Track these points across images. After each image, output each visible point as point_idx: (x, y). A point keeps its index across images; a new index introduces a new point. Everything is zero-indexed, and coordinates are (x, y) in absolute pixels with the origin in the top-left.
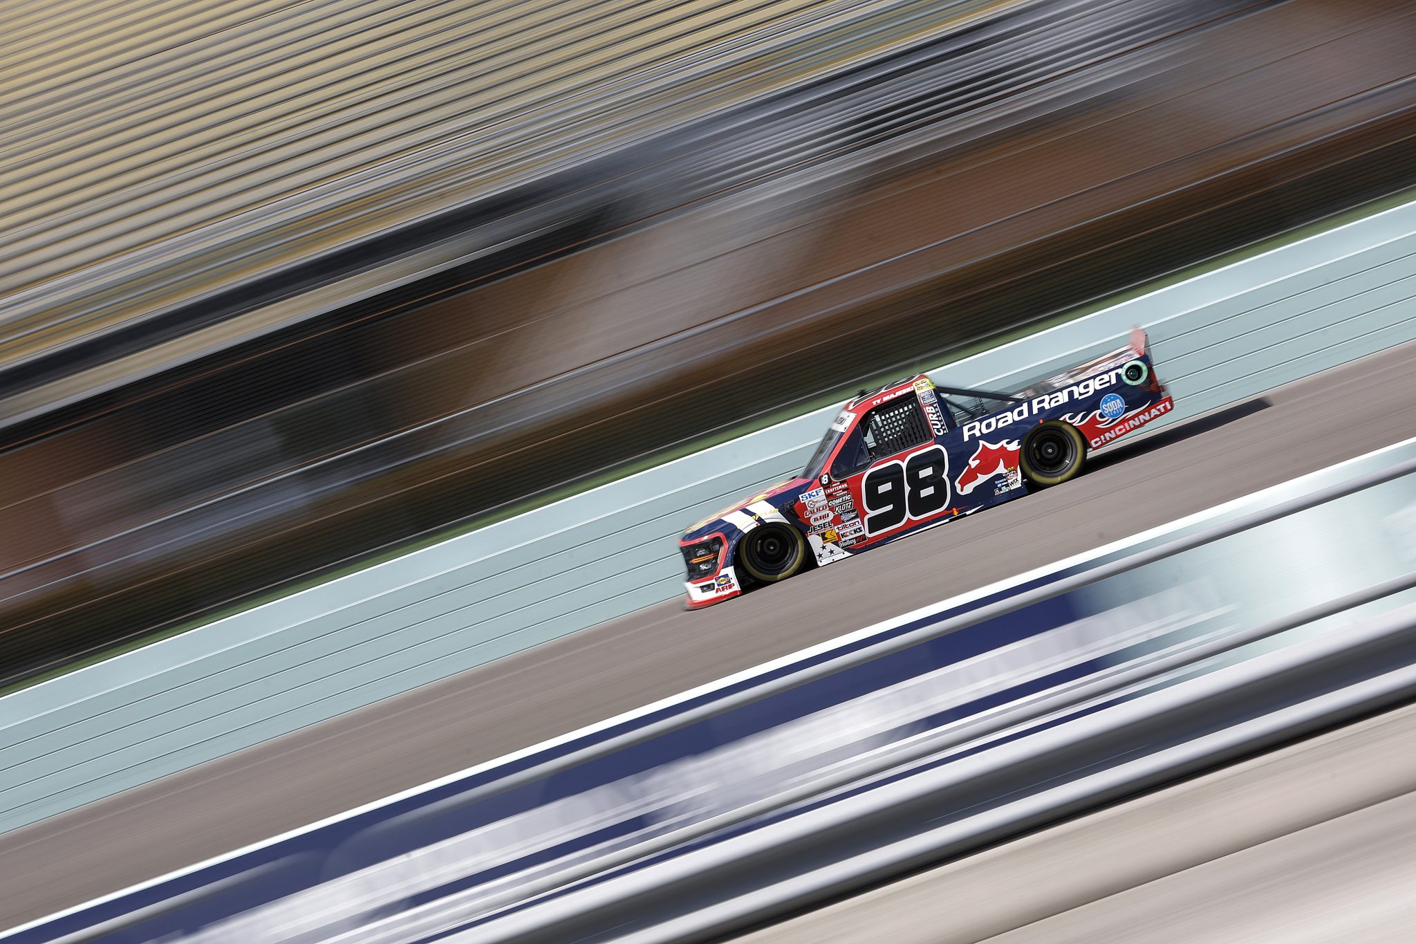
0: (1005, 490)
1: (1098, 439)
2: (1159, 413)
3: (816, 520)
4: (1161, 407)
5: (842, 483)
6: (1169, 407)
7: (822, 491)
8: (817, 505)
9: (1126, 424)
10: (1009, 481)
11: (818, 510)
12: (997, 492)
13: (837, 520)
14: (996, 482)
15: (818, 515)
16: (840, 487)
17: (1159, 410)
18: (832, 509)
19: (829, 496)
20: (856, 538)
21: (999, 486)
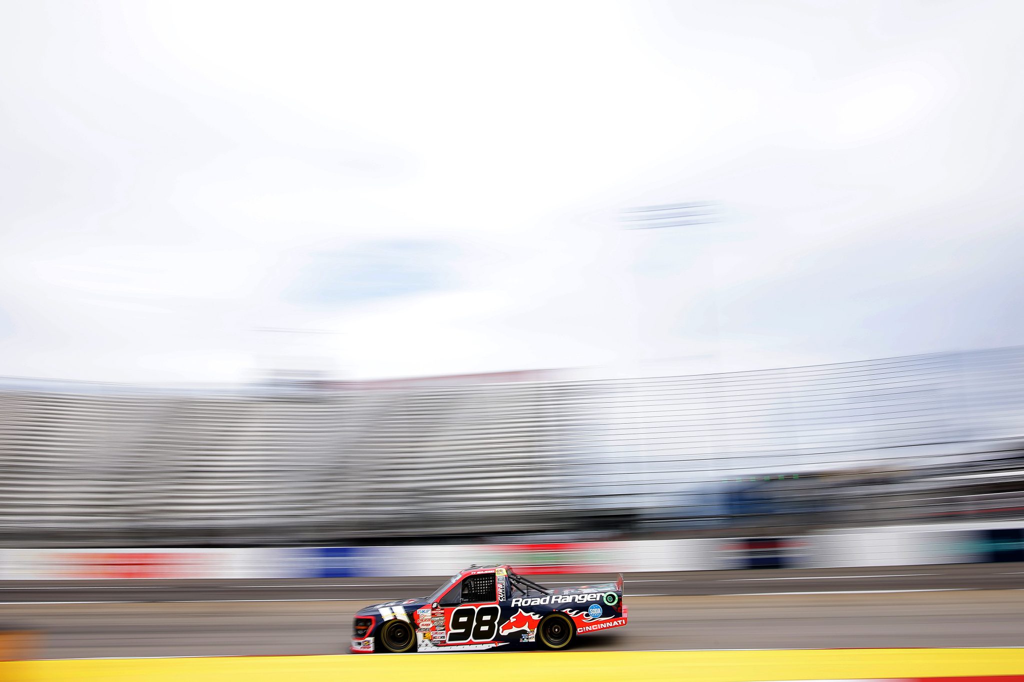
0: (526, 640)
1: (582, 629)
2: (617, 624)
3: (423, 625)
4: (620, 621)
5: (442, 609)
6: (624, 623)
7: (430, 611)
8: (426, 618)
9: (599, 625)
10: (529, 637)
11: (425, 620)
12: (521, 641)
13: (433, 629)
14: (522, 635)
15: (425, 623)
16: (440, 612)
17: (618, 623)
18: (433, 622)
19: (433, 614)
20: (441, 641)
21: (523, 637)
